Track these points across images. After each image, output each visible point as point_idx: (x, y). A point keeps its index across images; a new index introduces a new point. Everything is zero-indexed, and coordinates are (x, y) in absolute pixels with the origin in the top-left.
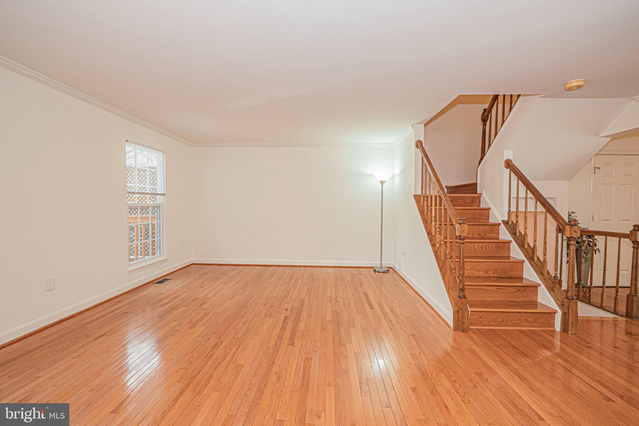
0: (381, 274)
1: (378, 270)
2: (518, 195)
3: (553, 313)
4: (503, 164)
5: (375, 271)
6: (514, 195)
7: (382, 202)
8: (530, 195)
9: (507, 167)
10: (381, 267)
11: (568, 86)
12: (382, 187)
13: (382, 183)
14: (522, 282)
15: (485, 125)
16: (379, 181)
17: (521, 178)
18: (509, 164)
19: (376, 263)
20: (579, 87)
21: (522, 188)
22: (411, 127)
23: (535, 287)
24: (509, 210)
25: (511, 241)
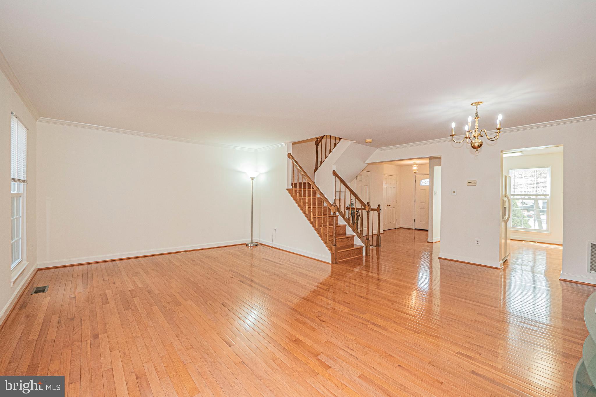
0: (252, 247)
1: (250, 245)
2: (340, 190)
3: (361, 248)
4: (332, 173)
5: (248, 246)
6: (338, 190)
7: (252, 193)
8: (347, 190)
9: (334, 175)
10: (252, 243)
11: (367, 141)
12: (252, 181)
13: (252, 179)
14: (345, 236)
15: (317, 148)
16: (250, 177)
17: (342, 181)
18: (334, 173)
19: (248, 240)
20: (370, 142)
21: (343, 186)
22: (284, 143)
23: (353, 237)
24: (335, 198)
25: (339, 215)
